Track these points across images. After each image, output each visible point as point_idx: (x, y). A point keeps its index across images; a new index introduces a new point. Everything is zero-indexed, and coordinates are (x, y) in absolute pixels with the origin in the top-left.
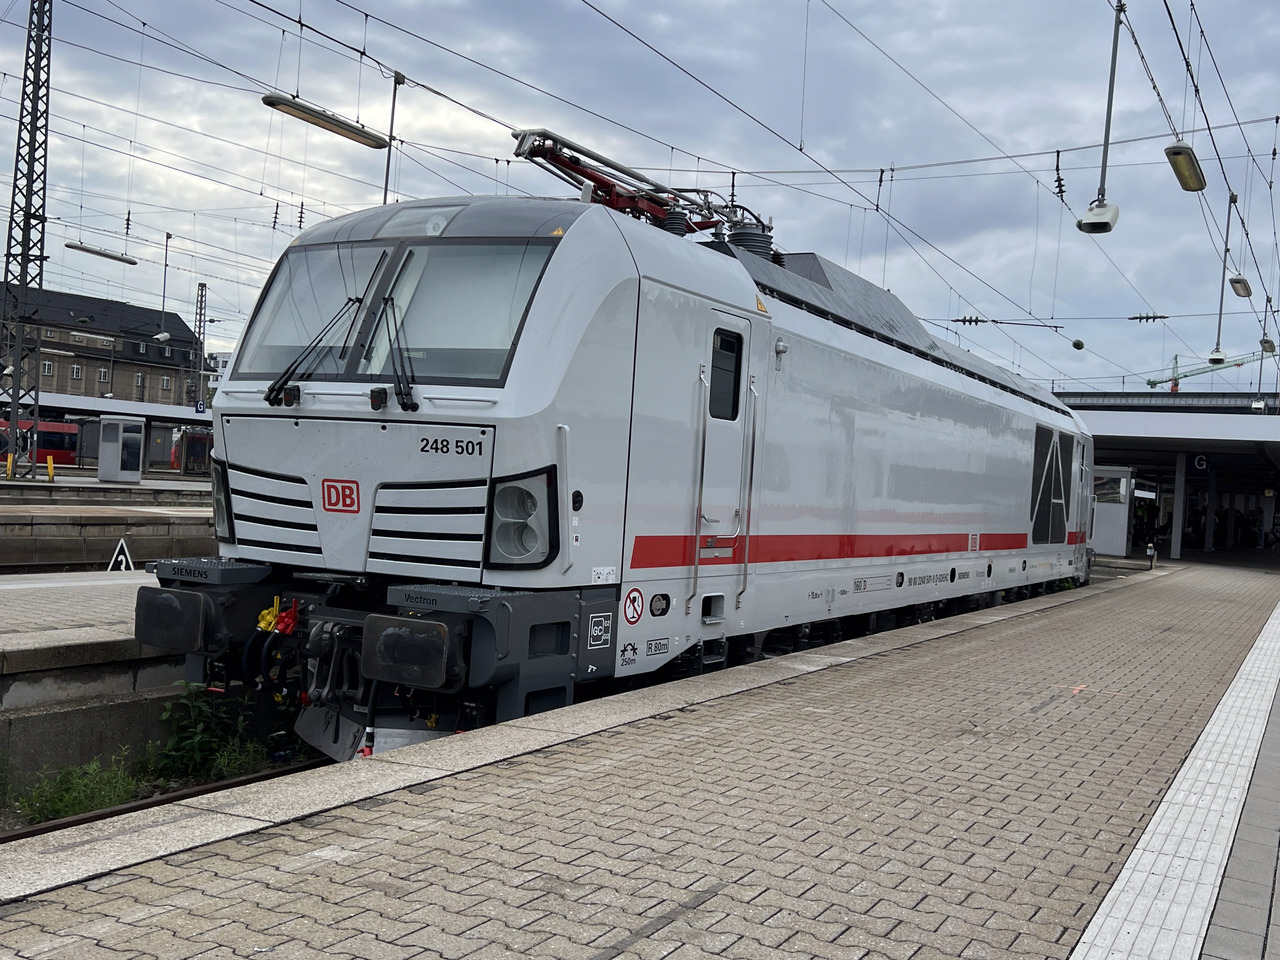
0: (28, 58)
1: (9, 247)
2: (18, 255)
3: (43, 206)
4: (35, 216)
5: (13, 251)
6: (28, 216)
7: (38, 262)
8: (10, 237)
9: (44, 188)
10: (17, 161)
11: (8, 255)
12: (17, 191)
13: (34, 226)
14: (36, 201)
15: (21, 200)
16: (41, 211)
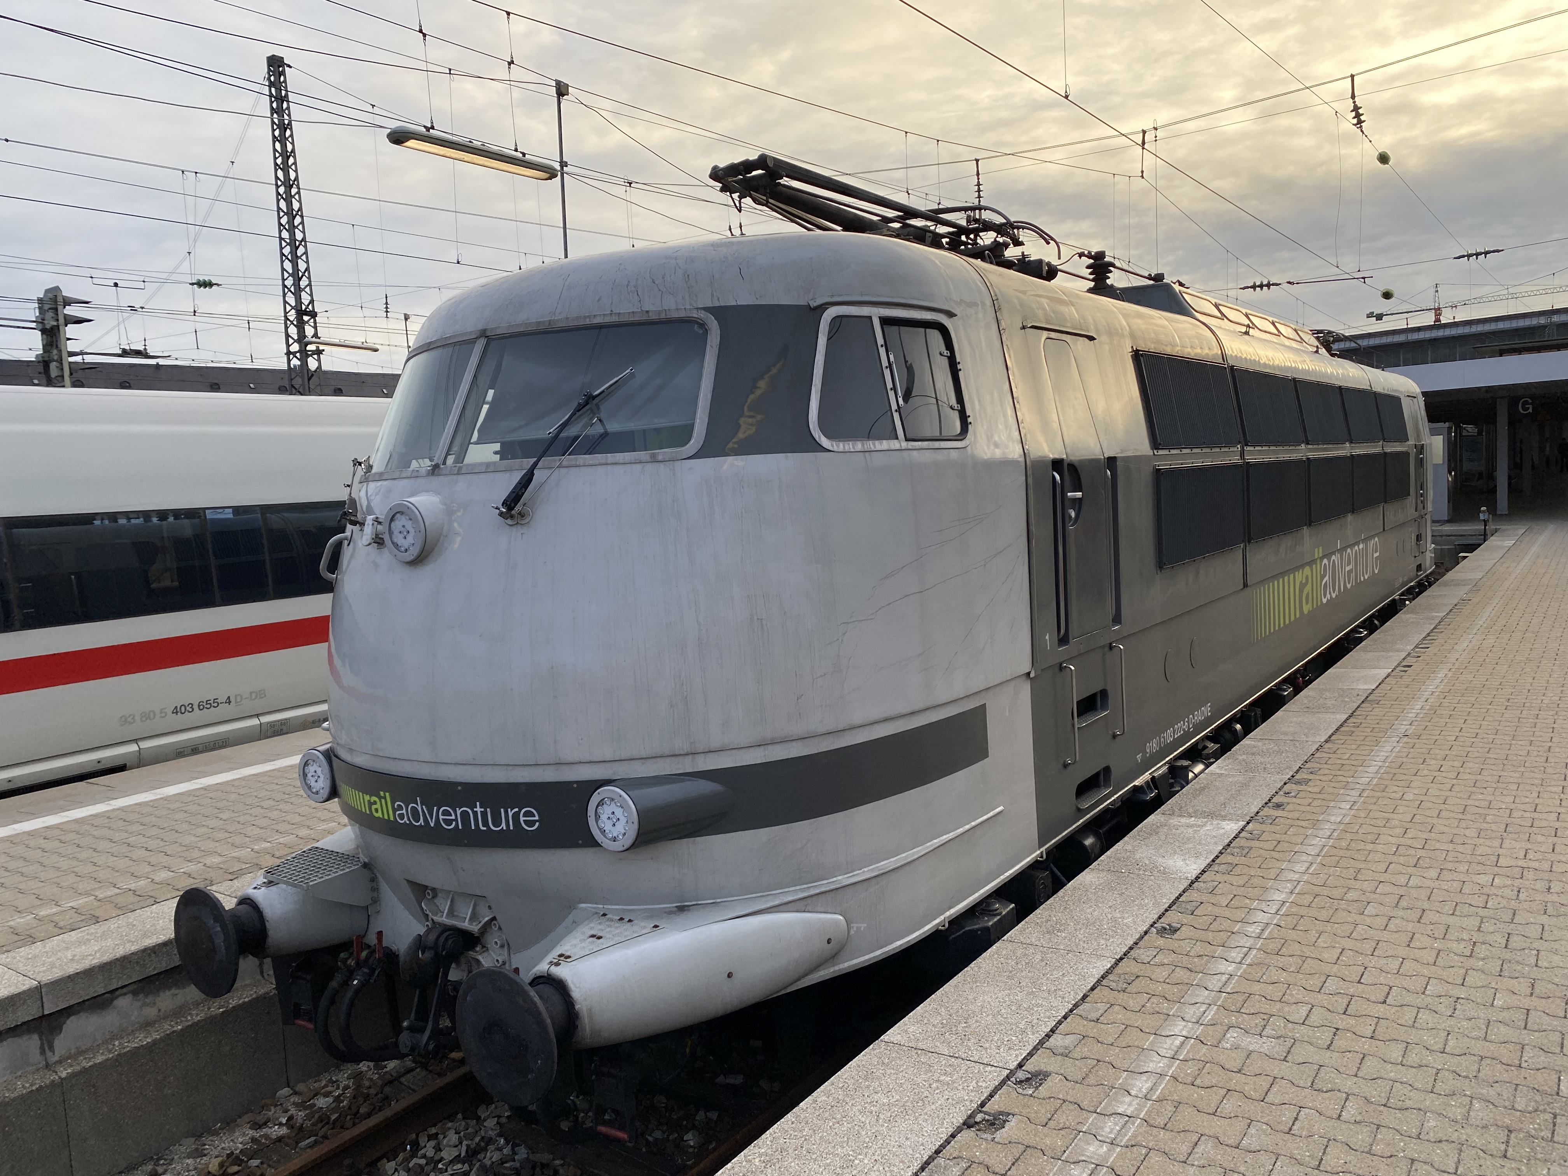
0: (275, 158)
1: (288, 346)
2: (296, 352)
3: (312, 302)
4: (306, 313)
5: (293, 349)
6: (300, 313)
7: (315, 356)
8: (288, 336)
9: (310, 285)
10: (282, 262)
11: (289, 353)
12: (286, 290)
13: (307, 322)
14: (305, 298)
15: (291, 299)
16: (310, 307)
